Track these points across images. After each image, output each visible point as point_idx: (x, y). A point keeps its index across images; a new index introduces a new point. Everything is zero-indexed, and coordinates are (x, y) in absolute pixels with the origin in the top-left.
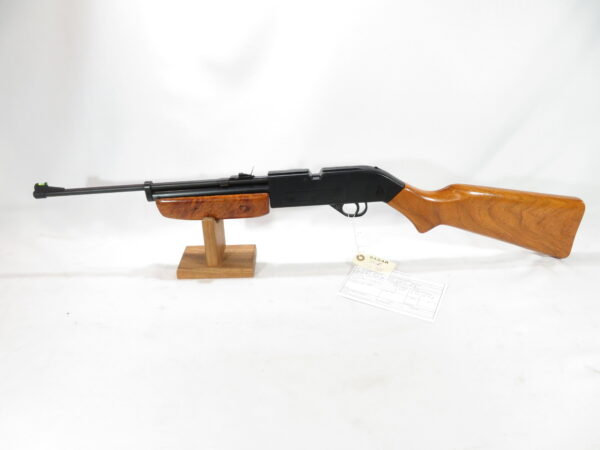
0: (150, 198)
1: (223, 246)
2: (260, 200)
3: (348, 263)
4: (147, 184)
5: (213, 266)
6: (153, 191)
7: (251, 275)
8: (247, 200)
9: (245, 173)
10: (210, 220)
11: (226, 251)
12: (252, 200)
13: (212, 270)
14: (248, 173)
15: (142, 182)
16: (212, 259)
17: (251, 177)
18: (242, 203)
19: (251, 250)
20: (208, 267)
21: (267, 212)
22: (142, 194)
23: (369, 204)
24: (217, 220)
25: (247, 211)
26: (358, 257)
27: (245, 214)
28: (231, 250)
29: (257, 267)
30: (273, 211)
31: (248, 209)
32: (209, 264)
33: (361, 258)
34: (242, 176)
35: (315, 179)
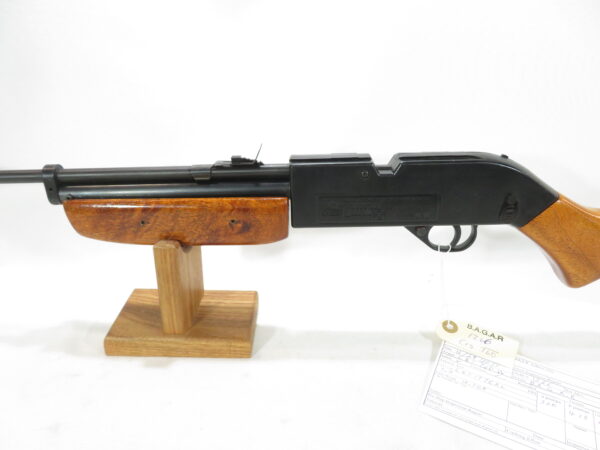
0: (53, 196)
1: (199, 293)
2: (271, 211)
3: (426, 335)
4: (48, 170)
5: (175, 335)
6: (59, 184)
7: (247, 354)
8: (246, 210)
9: (244, 155)
10: (170, 245)
11: (204, 301)
12: (254, 210)
13: (172, 342)
14: (251, 156)
15: (40, 167)
16: (171, 318)
17: (256, 165)
18: (235, 216)
19: (248, 302)
20: (165, 334)
21: (284, 235)
22: (40, 189)
23: (480, 228)
24: (185, 246)
25: (246, 232)
26: (445, 324)
27: (240, 238)
28: (213, 301)
29: (258, 335)
30: (296, 234)
31: (246, 228)
32: (167, 327)
33: (451, 327)
34: (238, 163)
35: (382, 172)
